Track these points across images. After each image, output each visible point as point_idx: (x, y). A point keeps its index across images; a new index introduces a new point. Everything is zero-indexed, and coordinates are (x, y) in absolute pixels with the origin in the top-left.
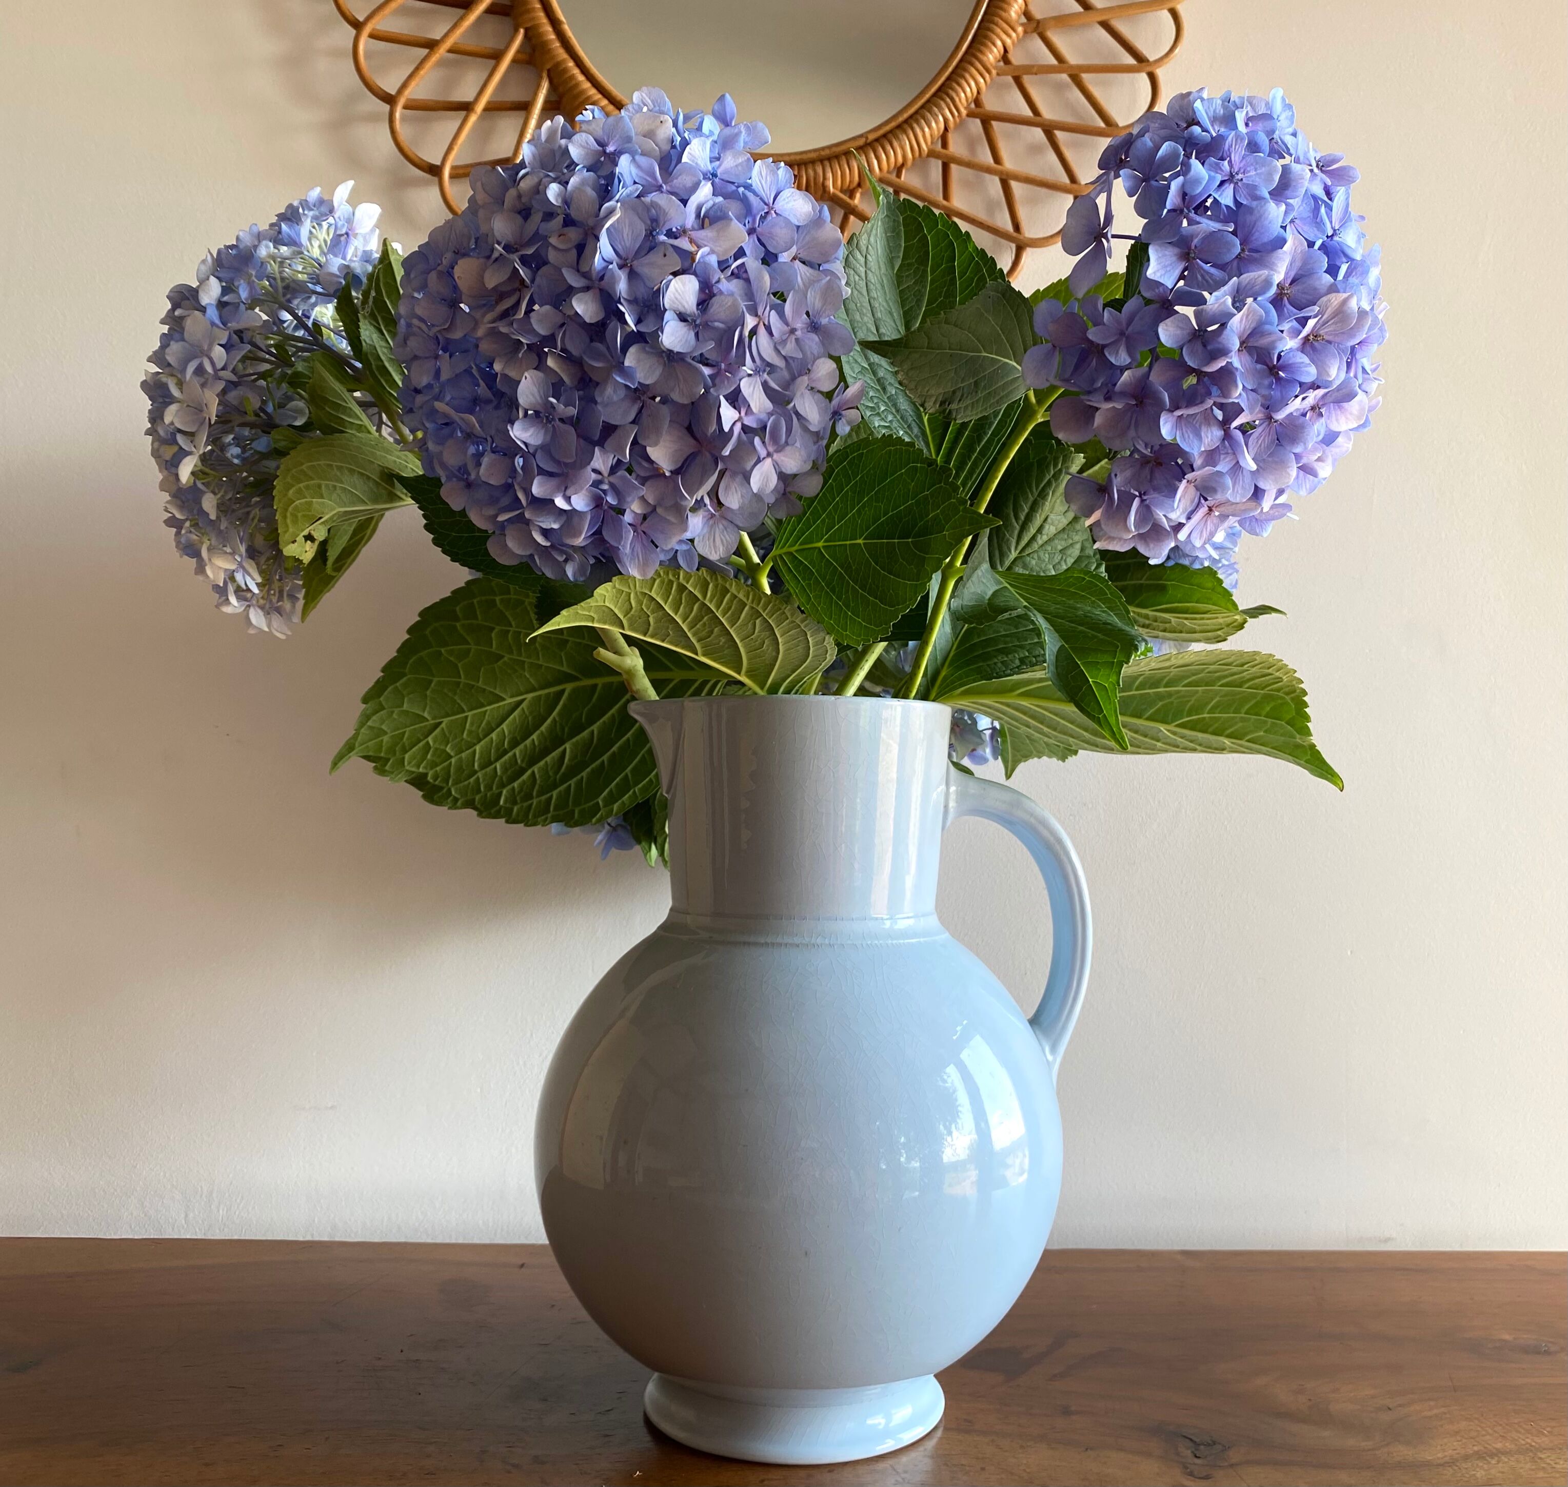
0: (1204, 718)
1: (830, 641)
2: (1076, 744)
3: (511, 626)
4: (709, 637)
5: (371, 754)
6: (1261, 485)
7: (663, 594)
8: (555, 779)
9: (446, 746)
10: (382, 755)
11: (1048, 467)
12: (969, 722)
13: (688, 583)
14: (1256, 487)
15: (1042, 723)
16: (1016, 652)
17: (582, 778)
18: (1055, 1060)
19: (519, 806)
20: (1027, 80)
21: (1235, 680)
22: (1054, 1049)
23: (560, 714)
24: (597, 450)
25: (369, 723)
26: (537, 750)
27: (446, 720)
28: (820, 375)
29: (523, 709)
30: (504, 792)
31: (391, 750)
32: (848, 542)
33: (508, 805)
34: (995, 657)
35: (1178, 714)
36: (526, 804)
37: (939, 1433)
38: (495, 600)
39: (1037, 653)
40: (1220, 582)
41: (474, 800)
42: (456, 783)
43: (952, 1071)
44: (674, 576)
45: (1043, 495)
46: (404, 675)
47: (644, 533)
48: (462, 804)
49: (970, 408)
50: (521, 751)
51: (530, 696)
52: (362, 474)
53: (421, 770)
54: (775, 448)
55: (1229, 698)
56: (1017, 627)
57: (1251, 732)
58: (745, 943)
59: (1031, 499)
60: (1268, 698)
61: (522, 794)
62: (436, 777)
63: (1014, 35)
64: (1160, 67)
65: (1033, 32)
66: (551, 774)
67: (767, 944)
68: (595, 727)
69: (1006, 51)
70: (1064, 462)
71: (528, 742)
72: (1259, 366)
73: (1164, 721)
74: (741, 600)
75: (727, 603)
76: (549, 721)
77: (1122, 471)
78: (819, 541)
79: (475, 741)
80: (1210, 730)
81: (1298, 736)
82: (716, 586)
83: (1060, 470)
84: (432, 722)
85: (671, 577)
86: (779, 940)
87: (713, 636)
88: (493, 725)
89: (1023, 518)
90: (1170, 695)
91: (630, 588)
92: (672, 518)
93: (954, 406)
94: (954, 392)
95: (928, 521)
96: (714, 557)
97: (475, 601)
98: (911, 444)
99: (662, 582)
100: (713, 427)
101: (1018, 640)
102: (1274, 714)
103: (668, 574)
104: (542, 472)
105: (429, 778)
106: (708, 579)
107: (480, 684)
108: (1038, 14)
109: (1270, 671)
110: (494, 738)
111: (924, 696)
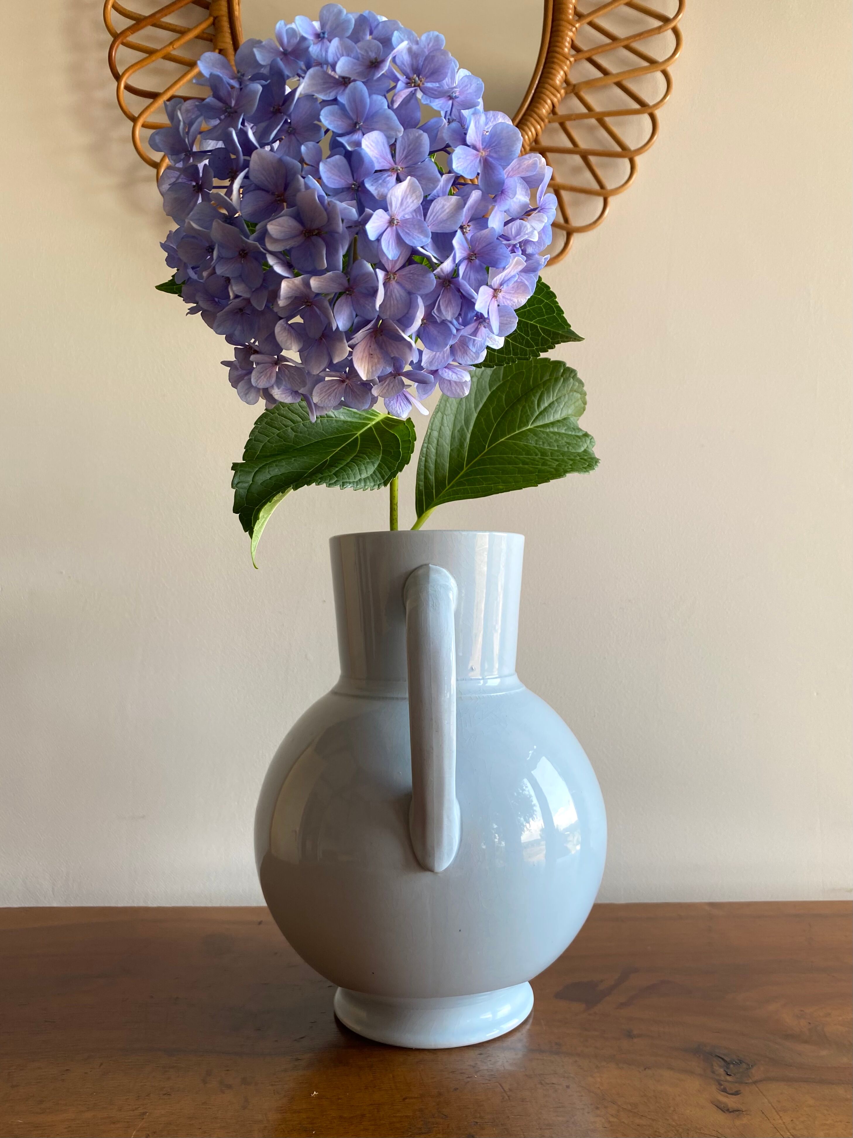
20: (569, 124)
63: (559, 95)
64: (656, 109)
65: (571, 92)
69: (554, 106)
108: (573, 80)
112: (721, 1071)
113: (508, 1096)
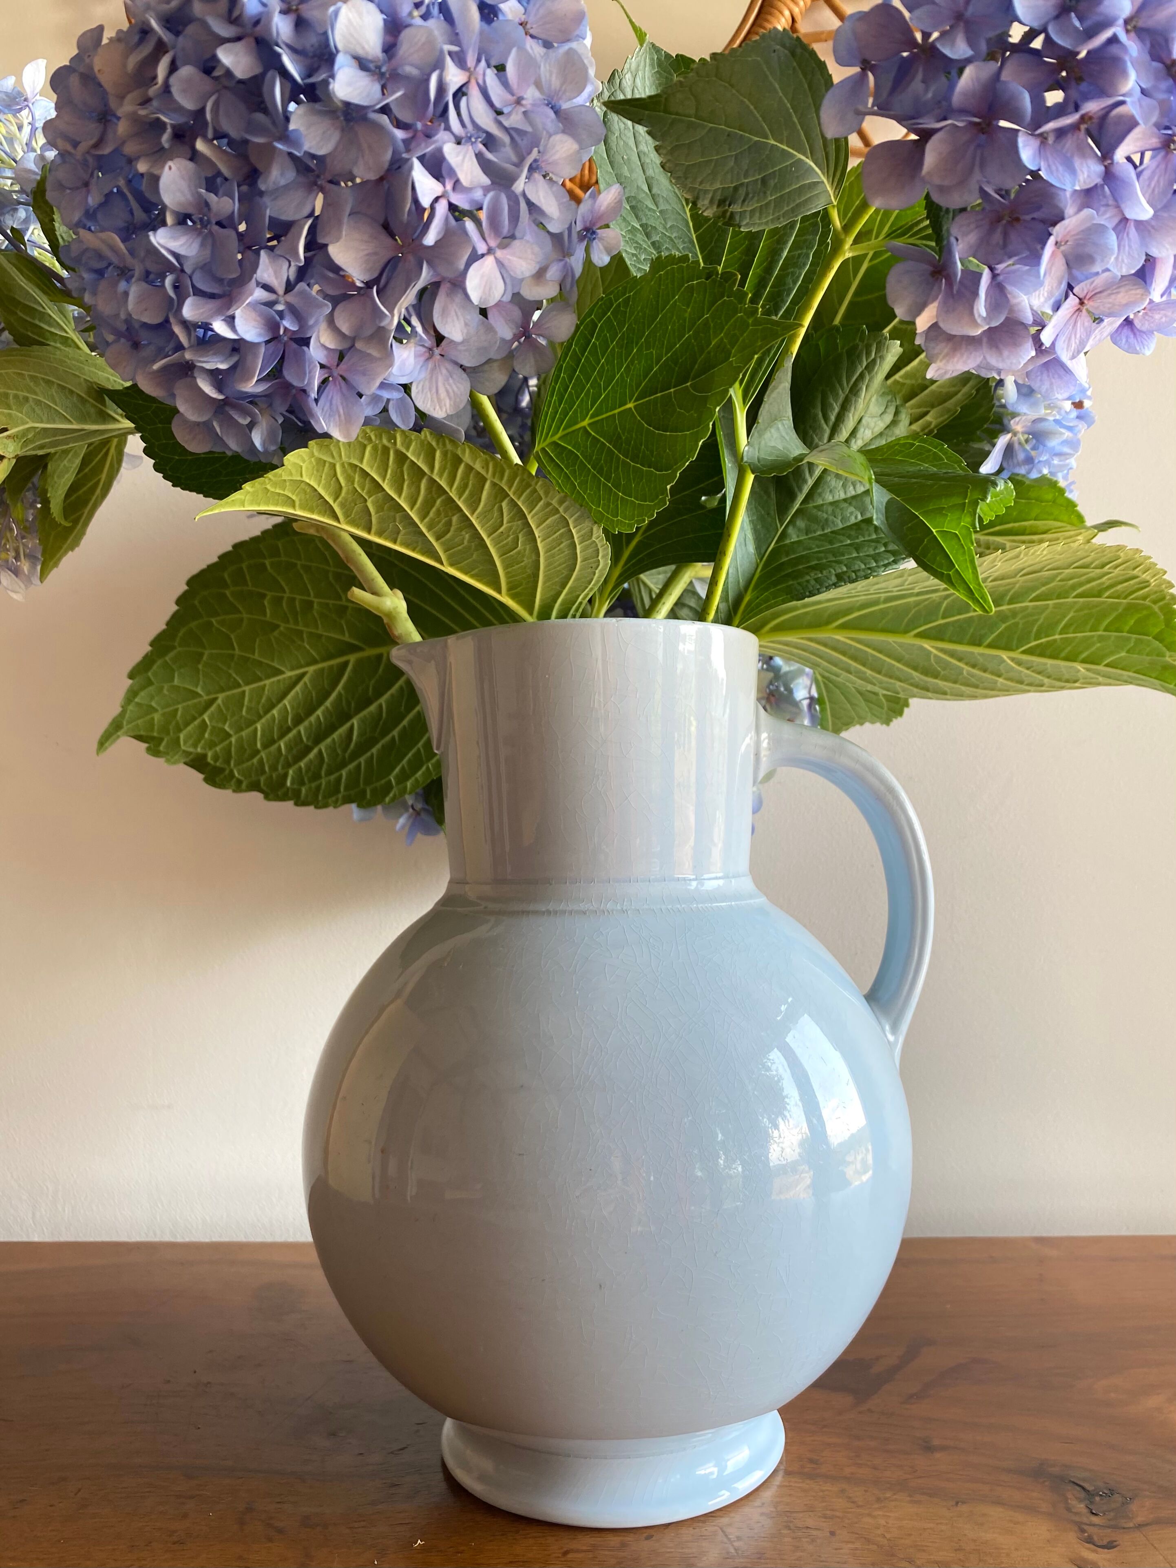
0: (1055, 640)
1: (598, 533)
2: (904, 690)
3: (284, 592)
4: (448, 531)
5: (142, 733)
6: (1154, 252)
7: (378, 468)
8: (344, 757)
9: (225, 723)
10: (155, 734)
11: (859, 357)
12: (786, 692)
13: (408, 449)
14: (1147, 255)
15: (864, 665)
16: (831, 567)
17: (372, 755)
18: (897, 1041)
19: (307, 786)
21: (1093, 588)
22: (895, 1028)
23: (344, 688)
24: (263, 255)
25: (137, 700)
26: (323, 725)
27: (221, 697)
28: (556, 157)
29: (305, 683)
30: (291, 772)
31: (165, 729)
32: (616, 411)
33: (295, 786)
34: (808, 574)
35: (1022, 641)
36: (314, 785)
37: (779, 1479)
38: (264, 565)
39: (857, 567)
40: (1062, 491)
41: (259, 781)
42: (238, 764)
43: (776, 1057)
44: (389, 441)
45: (854, 391)
46: (174, 648)
47: (344, 378)
48: (247, 787)
49: (757, 215)
50: (306, 729)
51: (311, 669)
52: (63, 388)
53: (199, 750)
54: (499, 241)
55: (1086, 612)
56: (831, 543)
57: (1112, 653)
58: (523, 912)
59: (842, 396)
60: (1131, 608)
61: (310, 774)
62: (216, 758)
66: (339, 751)
67: (549, 912)
68: (383, 700)
70: (878, 350)
71: (313, 718)
72: (1155, 64)
73: (1007, 648)
74: (478, 473)
75: (462, 479)
76: (334, 695)
77: (965, 234)
78: (584, 419)
79: (256, 719)
80: (1063, 655)
81: (1168, 653)
82: (445, 454)
83: (874, 361)
84: (206, 698)
85: (385, 441)
86: (562, 907)
87: (452, 529)
88: (274, 701)
89: (833, 418)
90: (1014, 613)
91: (333, 457)
92: (375, 353)
93: (736, 208)
94: (736, 189)
95: (709, 353)
96: (439, 412)
97: (244, 566)
98: (685, 258)
99: (375, 448)
100: (408, 204)
101: (834, 555)
102: (1139, 629)
103: (381, 439)
104: (198, 292)
105: (209, 760)
106: (434, 444)
107: (256, 656)
109: (1135, 572)
110: (276, 715)
111: (727, 619)
112: (1081, 1507)
113: (735, 1549)
